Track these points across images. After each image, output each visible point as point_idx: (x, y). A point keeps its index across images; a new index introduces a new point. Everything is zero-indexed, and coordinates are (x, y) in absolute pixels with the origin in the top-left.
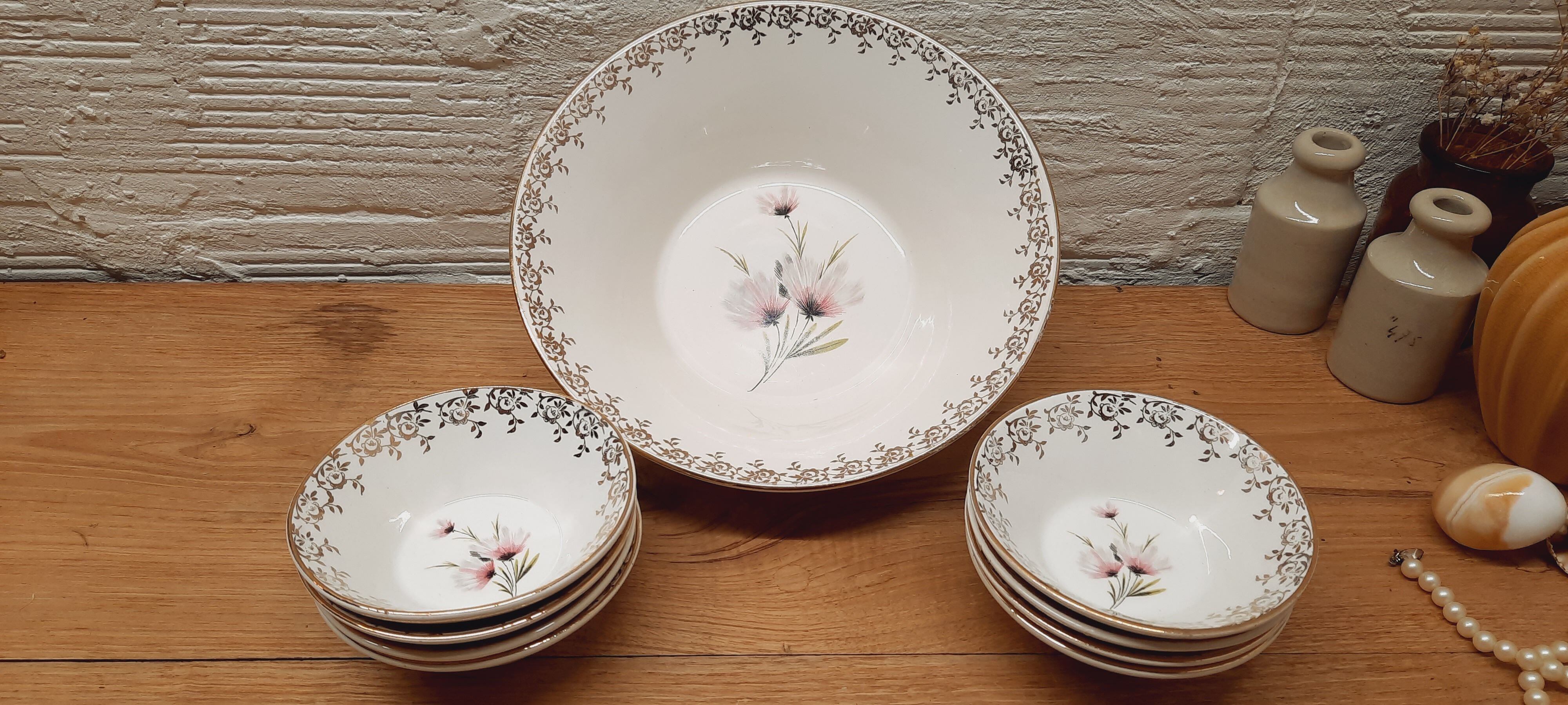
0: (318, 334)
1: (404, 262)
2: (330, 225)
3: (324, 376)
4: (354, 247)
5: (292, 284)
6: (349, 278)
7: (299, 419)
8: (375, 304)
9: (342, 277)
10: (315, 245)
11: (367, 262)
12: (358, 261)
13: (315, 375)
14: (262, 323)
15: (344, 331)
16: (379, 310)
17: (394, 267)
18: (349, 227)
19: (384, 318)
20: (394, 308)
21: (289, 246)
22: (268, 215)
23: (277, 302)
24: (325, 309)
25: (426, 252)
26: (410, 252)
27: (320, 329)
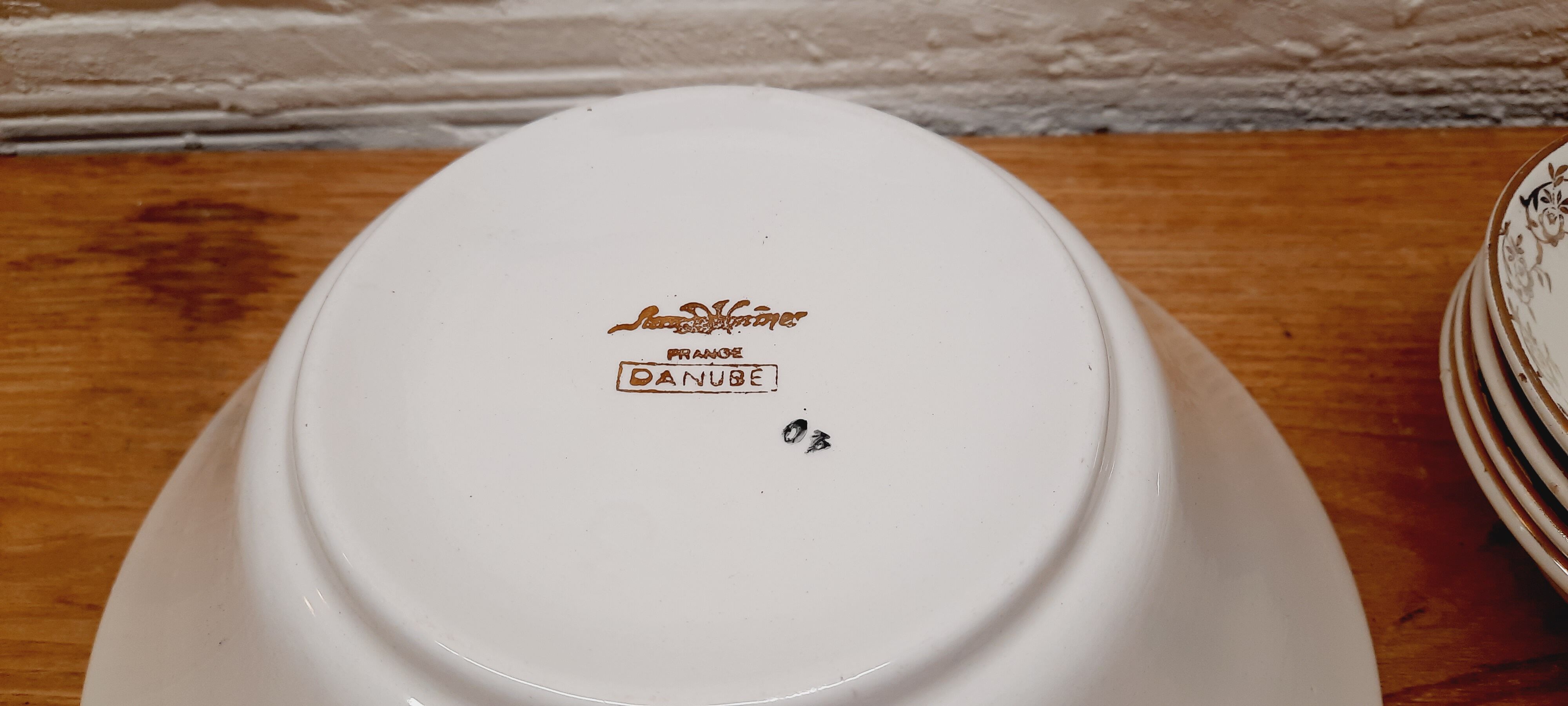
0: (136, 277)
1: (309, 105)
2: (144, 36)
3: (141, 385)
4: (201, 80)
5: (90, 158)
6: (206, 140)
7: (81, 500)
8: (251, 201)
9: (190, 138)
10: (123, 77)
11: (233, 109)
12: (214, 106)
13: (122, 382)
14: (21, 253)
15: (188, 268)
16: (261, 216)
17: (290, 116)
18: (184, 40)
19: (269, 234)
20: (290, 209)
21: (71, 82)
22: (11, 19)
23: (56, 201)
24: (151, 215)
25: (347, 84)
26: (316, 86)
27: (138, 264)
